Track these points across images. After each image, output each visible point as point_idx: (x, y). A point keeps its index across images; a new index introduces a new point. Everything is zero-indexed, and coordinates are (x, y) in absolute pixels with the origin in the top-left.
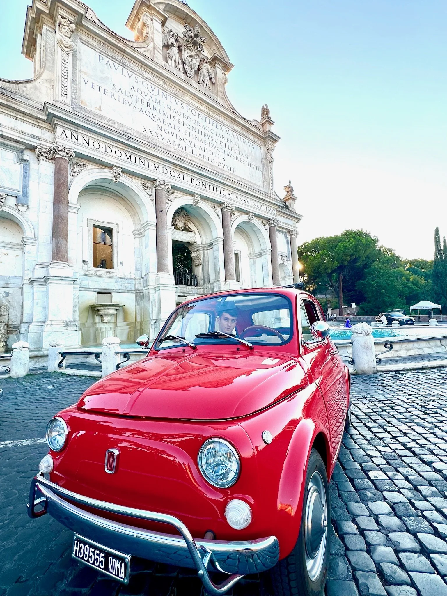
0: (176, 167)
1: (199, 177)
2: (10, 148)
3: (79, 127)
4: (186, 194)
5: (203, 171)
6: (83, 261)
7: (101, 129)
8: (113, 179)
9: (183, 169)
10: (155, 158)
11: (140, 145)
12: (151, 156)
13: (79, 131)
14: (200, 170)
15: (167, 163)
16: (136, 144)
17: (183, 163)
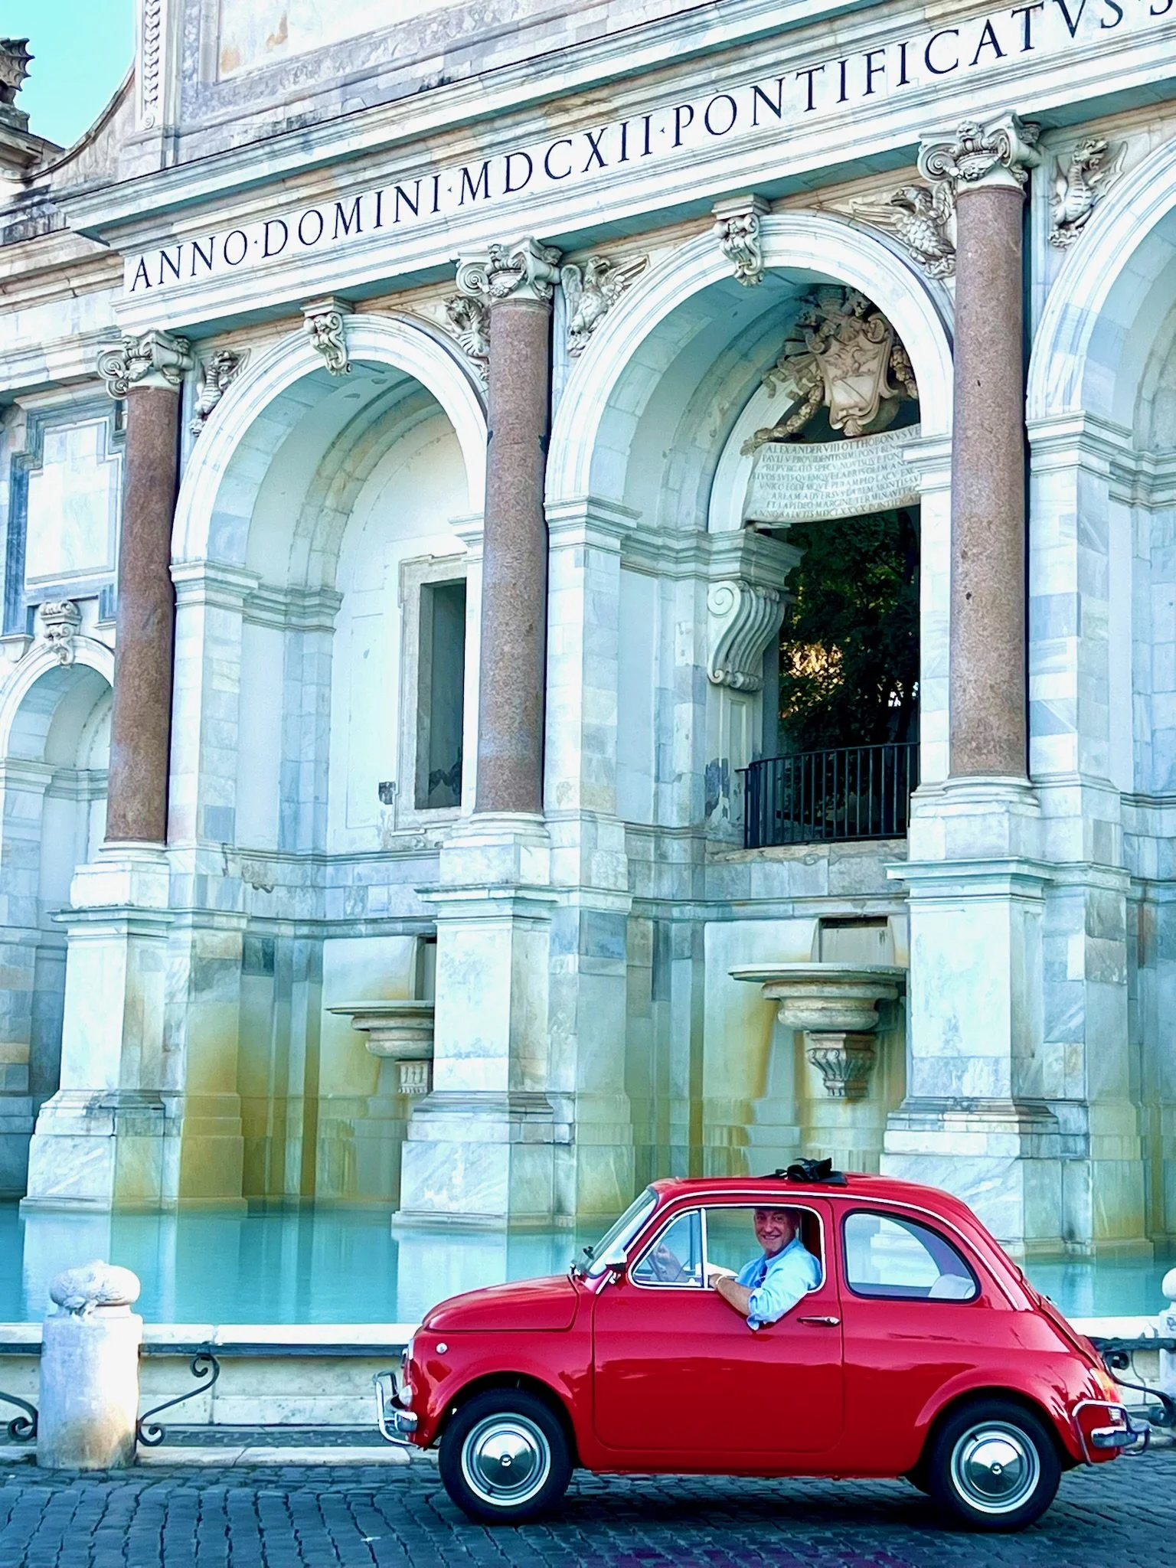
0: (566, 110)
1: (714, 74)
2: (93, 409)
3: (165, 214)
4: (690, 227)
5: (705, 26)
6: (384, 788)
7: (213, 173)
8: (323, 361)
9: (603, 94)
10: (448, 138)
11: (355, 132)
12: (432, 143)
13: (175, 229)
14: (688, 31)
15: (509, 121)
16: (341, 137)
17: (574, 66)
